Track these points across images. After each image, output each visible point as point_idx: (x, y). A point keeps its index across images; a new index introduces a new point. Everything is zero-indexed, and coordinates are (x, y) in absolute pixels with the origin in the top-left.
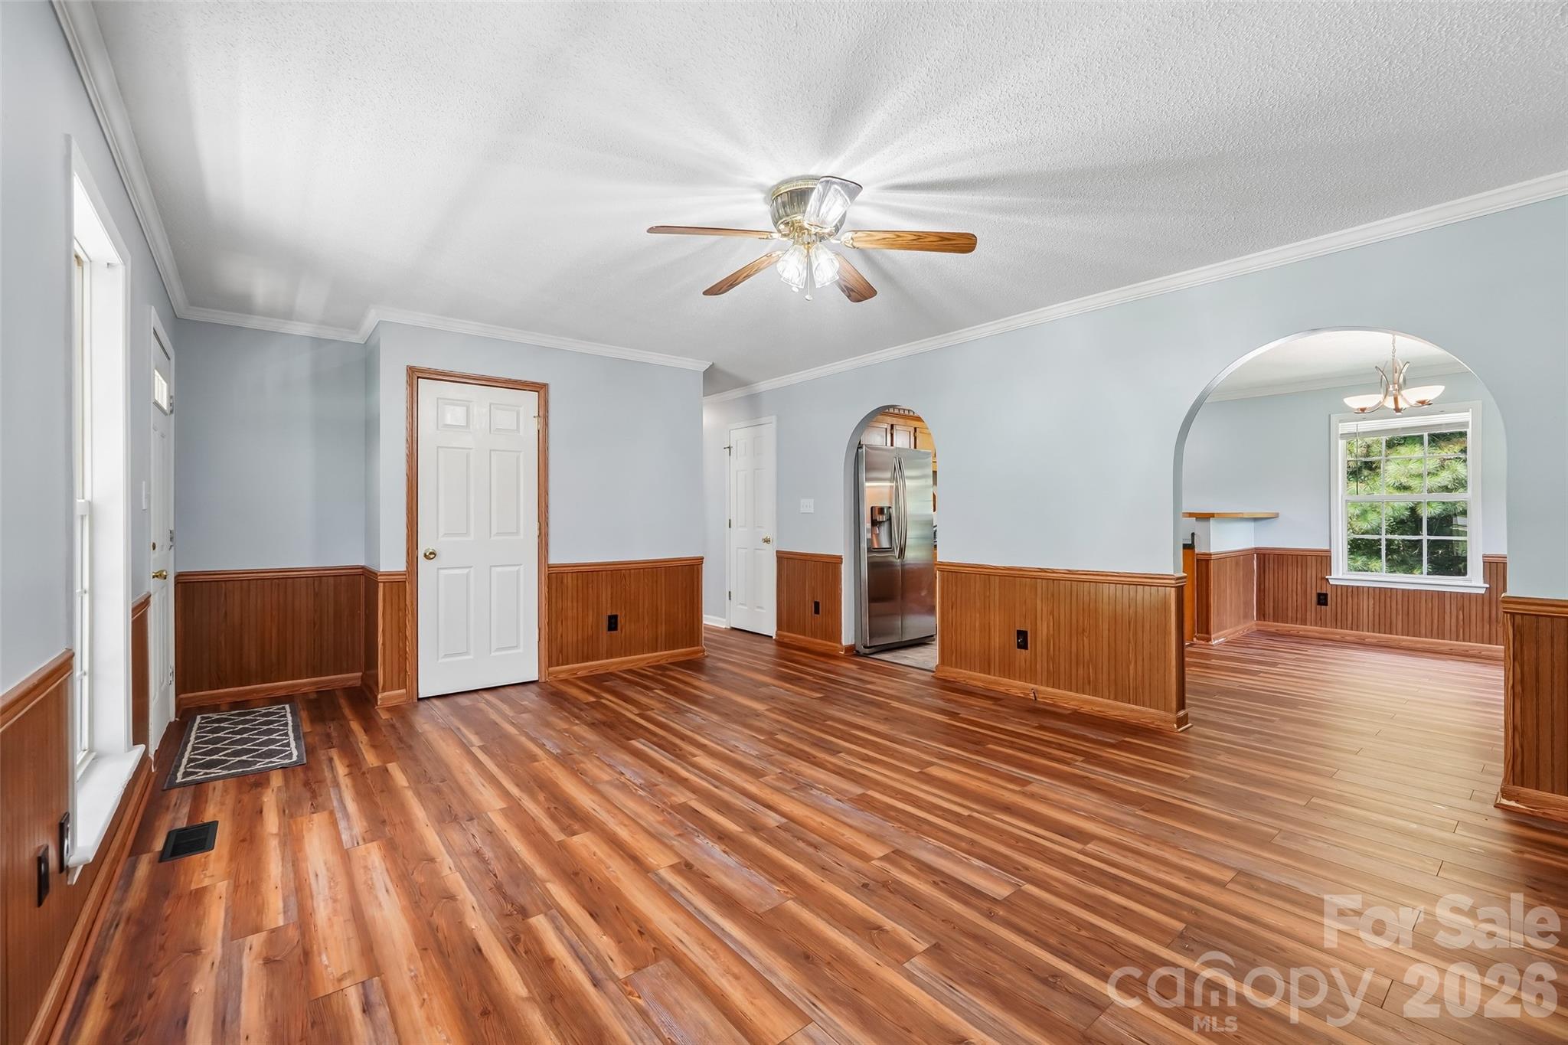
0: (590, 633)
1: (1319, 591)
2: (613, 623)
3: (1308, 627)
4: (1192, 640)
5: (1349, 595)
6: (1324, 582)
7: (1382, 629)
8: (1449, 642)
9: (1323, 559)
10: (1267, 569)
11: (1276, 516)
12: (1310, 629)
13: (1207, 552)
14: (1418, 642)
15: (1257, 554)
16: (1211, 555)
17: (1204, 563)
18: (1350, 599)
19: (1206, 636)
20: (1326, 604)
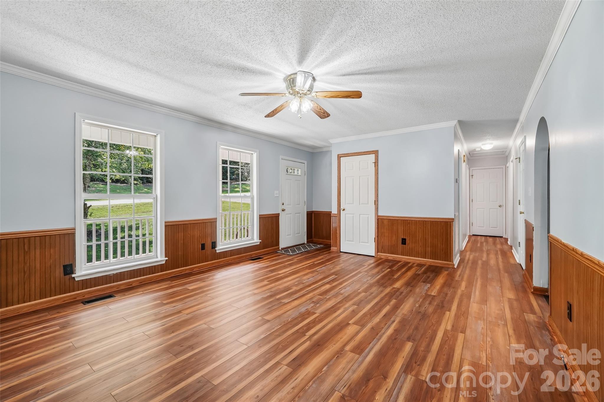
0: (394, 243)
2: (404, 241)
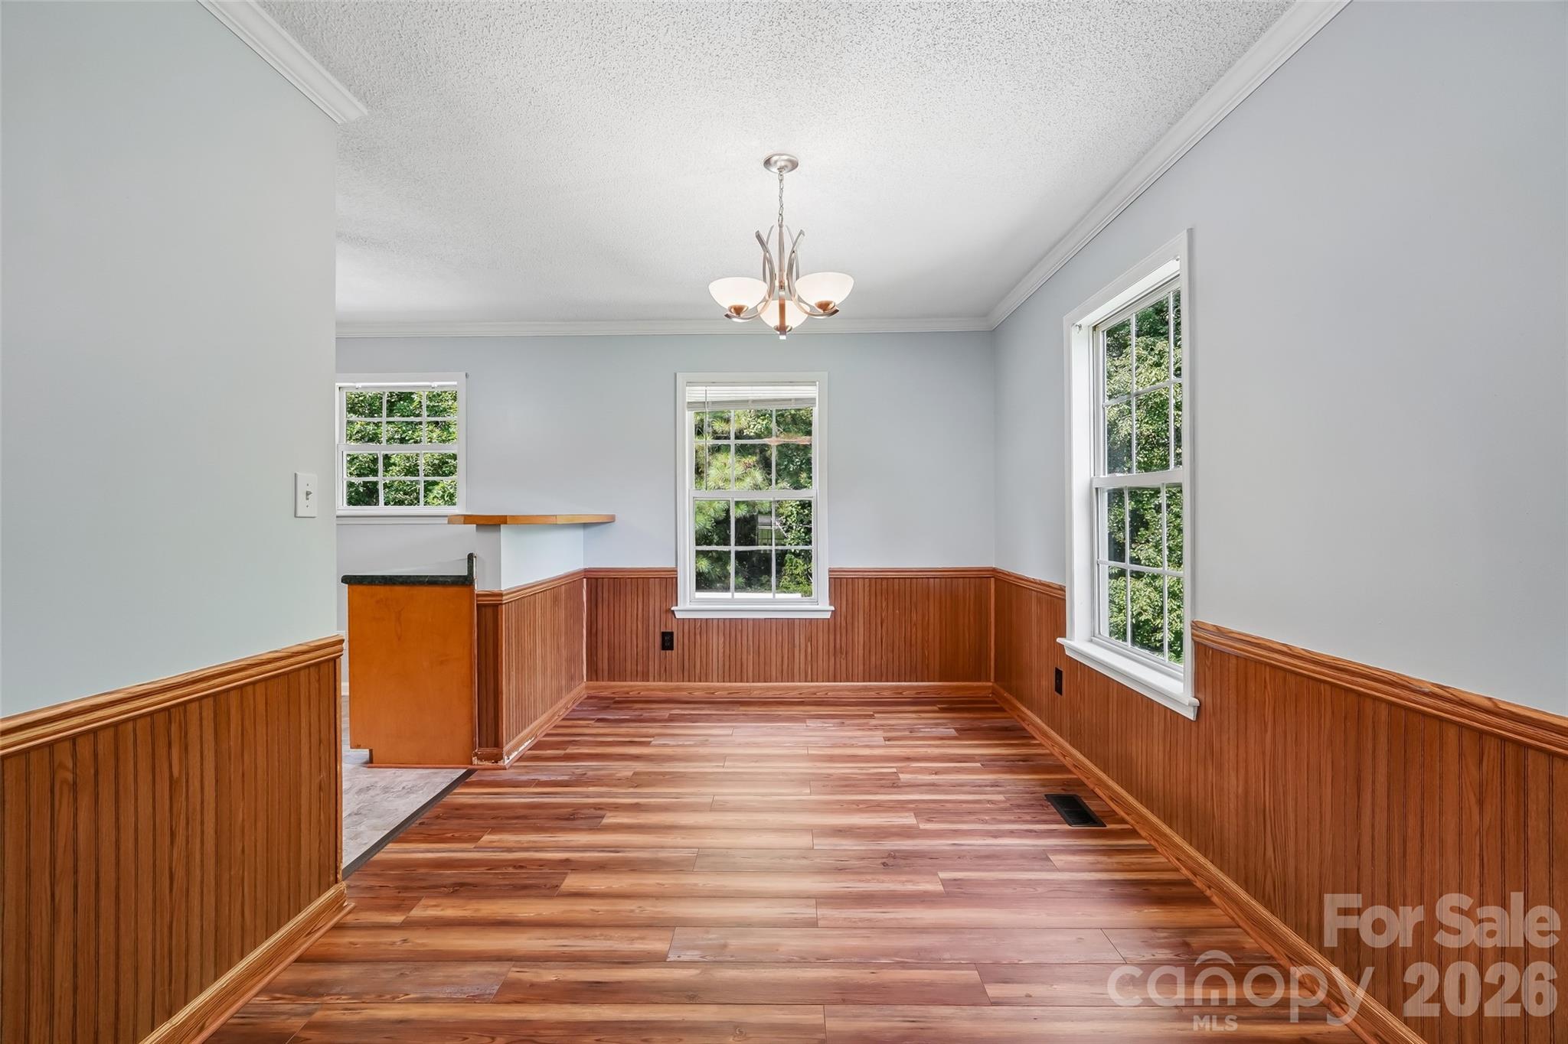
1: (663, 630)
3: (651, 684)
4: (471, 764)
5: (698, 631)
6: (670, 615)
7: (733, 677)
8: (799, 684)
9: (668, 581)
10: (600, 600)
11: (611, 520)
12: (655, 686)
13: (496, 590)
14: (768, 689)
15: (588, 579)
16: (501, 595)
17: (489, 611)
18: (698, 637)
19: (495, 751)
20: (671, 648)
